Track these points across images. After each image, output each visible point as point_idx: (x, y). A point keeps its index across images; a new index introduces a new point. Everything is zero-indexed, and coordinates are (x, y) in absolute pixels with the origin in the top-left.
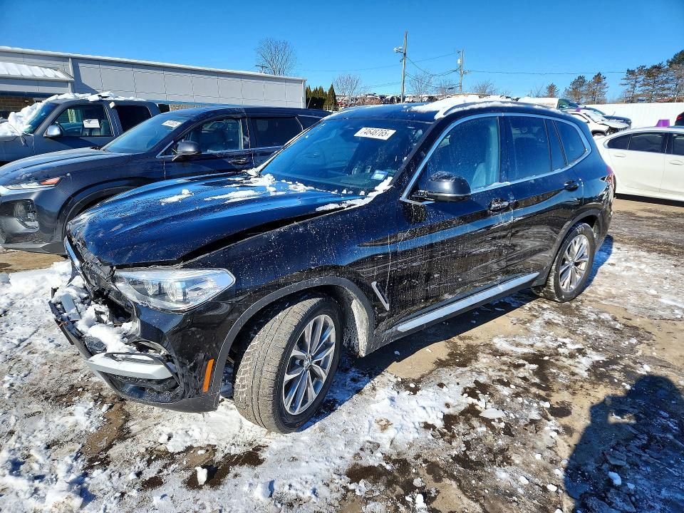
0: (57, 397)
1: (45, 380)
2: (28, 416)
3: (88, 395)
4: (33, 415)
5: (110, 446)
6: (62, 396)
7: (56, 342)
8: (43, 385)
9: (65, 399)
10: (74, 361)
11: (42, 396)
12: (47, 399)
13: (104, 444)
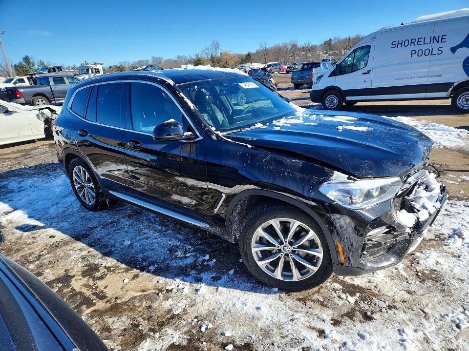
0: (437, 281)
1: (436, 300)
2: (462, 281)
3: (418, 268)
4: (458, 279)
5: (431, 240)
6: (433, 279)
7: (399, 337)
8: (439, 296)
9: (434, 276)
10: (404, 302)
11: (446, 289)
12: (443, 285)
13: (432, 242)
